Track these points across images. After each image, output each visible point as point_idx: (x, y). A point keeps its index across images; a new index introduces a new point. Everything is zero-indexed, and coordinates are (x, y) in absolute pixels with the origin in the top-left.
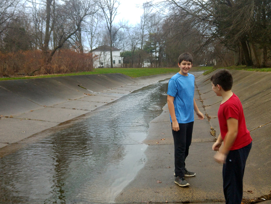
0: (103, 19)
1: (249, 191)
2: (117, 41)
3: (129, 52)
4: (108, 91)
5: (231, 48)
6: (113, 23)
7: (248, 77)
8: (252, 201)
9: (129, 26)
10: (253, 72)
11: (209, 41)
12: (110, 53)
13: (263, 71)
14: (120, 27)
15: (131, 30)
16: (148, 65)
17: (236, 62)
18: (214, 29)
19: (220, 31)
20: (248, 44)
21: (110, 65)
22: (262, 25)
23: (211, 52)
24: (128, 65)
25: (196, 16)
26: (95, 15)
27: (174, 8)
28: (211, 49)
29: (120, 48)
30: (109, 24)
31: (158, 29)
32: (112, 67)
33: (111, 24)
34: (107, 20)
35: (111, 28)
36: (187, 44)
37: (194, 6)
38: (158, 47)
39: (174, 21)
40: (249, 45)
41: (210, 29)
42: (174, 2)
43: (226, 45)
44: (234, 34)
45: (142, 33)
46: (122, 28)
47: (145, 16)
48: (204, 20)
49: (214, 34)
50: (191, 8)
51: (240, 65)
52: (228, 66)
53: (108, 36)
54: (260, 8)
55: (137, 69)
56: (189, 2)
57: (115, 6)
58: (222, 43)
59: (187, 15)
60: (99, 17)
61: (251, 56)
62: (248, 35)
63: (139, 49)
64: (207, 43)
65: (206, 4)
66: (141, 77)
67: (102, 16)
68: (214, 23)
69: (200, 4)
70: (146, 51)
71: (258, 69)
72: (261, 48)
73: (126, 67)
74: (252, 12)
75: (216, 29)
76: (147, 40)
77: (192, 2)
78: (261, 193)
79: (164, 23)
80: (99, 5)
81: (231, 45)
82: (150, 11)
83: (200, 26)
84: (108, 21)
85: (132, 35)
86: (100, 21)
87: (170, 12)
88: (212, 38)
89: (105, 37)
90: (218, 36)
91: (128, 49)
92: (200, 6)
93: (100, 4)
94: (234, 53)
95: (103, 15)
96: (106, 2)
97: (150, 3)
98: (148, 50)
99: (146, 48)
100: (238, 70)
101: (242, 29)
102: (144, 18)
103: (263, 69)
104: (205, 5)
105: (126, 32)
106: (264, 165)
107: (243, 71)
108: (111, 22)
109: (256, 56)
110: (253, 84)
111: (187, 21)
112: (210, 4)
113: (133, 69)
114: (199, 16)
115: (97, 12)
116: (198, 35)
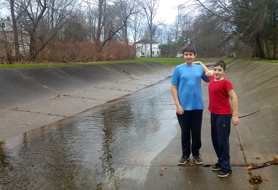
0: (145, 17)
1: (257, 158)
2: (156, 35)
3: (166, 45)
4: (148, 76)
5: (247, 44)
6: (153, 21)
7: (260, 67)
8: (259, 165)
9: (166, 24)
10: (264, 63)
11: (230, 37)
12: (150, 45)
13: (273, 62)
14: (158, 24)
15: (167, 27)
16: (180, 56)
17: (251, 55)
18: (234, 27)
19: (239, 30)
20: (261, 40)
21: (150, 55)
22: (273, 26)
23: (232, 46)
24: (165, 55)
25: (220, 17)
26: (138, 14)
27: (202, 10)
28: (232, 44)
29: (159, 41)
30: (149, 21)
31: (189, 27)
32: (151, 56)
33: (151, 22)
34: (148, 18)
35: (151, 25)
36: (213, 40)
37: (218, 9)
38: (189, 41)
39: (203, 21)
40: (262, 42)
41: (231, 28)
42: (203, 5)
43: (243, 41)
44: (250, 32)
45: (176, 29)
46: (160, 25)
47: (179, 16)
48: (226, 20)
49: (234, 32)
50: (216, 10)
51: (255, 57)
52: (245, 58)
53: (149, 31)
54: (271, 12)
55: (172, 59)
56: (215, 6)
57: (155, 7)
58: (240, 39)
59: (213, 16)
60: (141, 16)
61: (263, 50)
62: (262, 33)
63: (174, 42)
64: (229, 38)
65: (229, 7)
66: (175, 65)
67: (144, 15)
68: (234, 23)
69: (224, 7)
70: (179, 45)
71: (269, 61)
72: (271, 44)
73: (163, 57)
74: (265, 15)
75: (236, 28)
76: (180, 35)
77: (217, 5)
78: (266, 160)
79: (195, 22)
80: (142, 6)
81: (248, 41)
82: (183, 12)
83: (223, 25)
84: (149, 19)
85: (169, 31)
86: (142, 19)
87: (199, 13)
88: (233, 35)
89: (146, 32)
90: (237, 34)
91: (165, 42)
92: (224, 9)
93: (142, 5)
94: (250, 47)
95: (146, 14)
96: (148, 3)
97: (183, 6)
98: (181, 43)
99: (180, 42)
100: (253, 62)
101: (257, 28)
102: (178, 17)
103: (272, 61)
104: (227, 8)
105: (163, 28)
106: (270, 137)
107: (257, 62)
108: (152, 20)
109: (268, 50)
110: (264, 73)
111: (213, 20)
112: (232, 7)
113: (169, 58)
114: (222, 17)
115: (140, 12)
116: (221, 32)
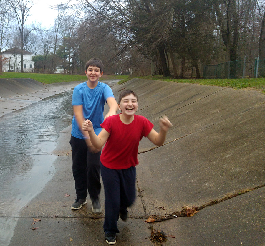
0: (14, 19)
1: (161, 207)
2: (29, 44)
3: (41, 56)
4: (17, 97)
5: (148, 57)
6: (24, 25)
7: (165, 87)
8: (163, 217)
9: (42, 29)
10: (170, 83)
11: (126, 48)
12: (20, 57)
13: (181, 82)
14: (32, 29)
15: (44, 33)
16: (61, 72)
17: (153, 71)
18: (131, 35)
19: (138, 39)
20: (166, 53)
21: (20, 69)
22: (181, 35)
23: (128, 60)
24: (40, 70)
25: (113, 21)
26: (6, 14)
27: (90, 12)
28: (127, 57)
29: (32, 51)
30: (20, 25)
31: (73, 33)
32: (22, 71)
33: (22, 25)
34: (19, 20)
35: (22, 30)
36: (103, 51)
37: (111, 10)
38: (72, 52)
39: (90, 26)
40: (167, 56)
41: (127, 36)
42: (91, 5)
43: (143, 53)
44: (152, 42)
45: (56, 36)
46: (34, 30)
47: (60, 19)
48: (121, 25)
49: (131, 41)
50: (108, 13)
51: (157, 75)
52: (144, 76)
53: (19, 38)
54: (179, 16)
55: (49, 75)
56: (106, 6)
57: (28, 6)
58: (139, 50)
59: (103, 19)
60: (10, 17)
61: (168, 65)
62: (167, 44)
63: (52, 53)
64: (124, 50)
65: (124, 9)
66: (53, 84)
67: (13, 17)
68: (131, 29)
69: (118, 9)
70: (59, 56)
71: (176, 80)
72: (179, 58)
73: (38, 72)
74: (171, 20)
75: (133, 36)
76: (61, 44)
77: (109, 6)
78: (173, 210)
79: (80, 27)
80: (10, 5)
81: (148, 54)
82: (65, 13)
83: (116, 32)
84: (20, 22)
85: (45, 39)
86: (11, 22)
87: (86, 15)
88: (129, 45)
89: (16, 39)
90: (135, 44)
91: (40, 53)
92: (118, 11)
93: (11, 3)
94: (151, 62)
95: (15, 15)
96: (18, 1)
97: (65, 5)
98: (62, 55)
99: (60, 53)
100: (155, 80)
101: (160, 37)
102: (58, 21)
103: (180, 80)
104: (123, 9)
105: (39, 35)
106: (177, 181)
107: (160, 81)
108: (23, 23)
109: (174, 66)
110: (169, 96)
111: (104, 25)
112: (129, 9)
113: (45, 74)
114: (116, 21)
115: (8, 12)
116: (114, 41)
